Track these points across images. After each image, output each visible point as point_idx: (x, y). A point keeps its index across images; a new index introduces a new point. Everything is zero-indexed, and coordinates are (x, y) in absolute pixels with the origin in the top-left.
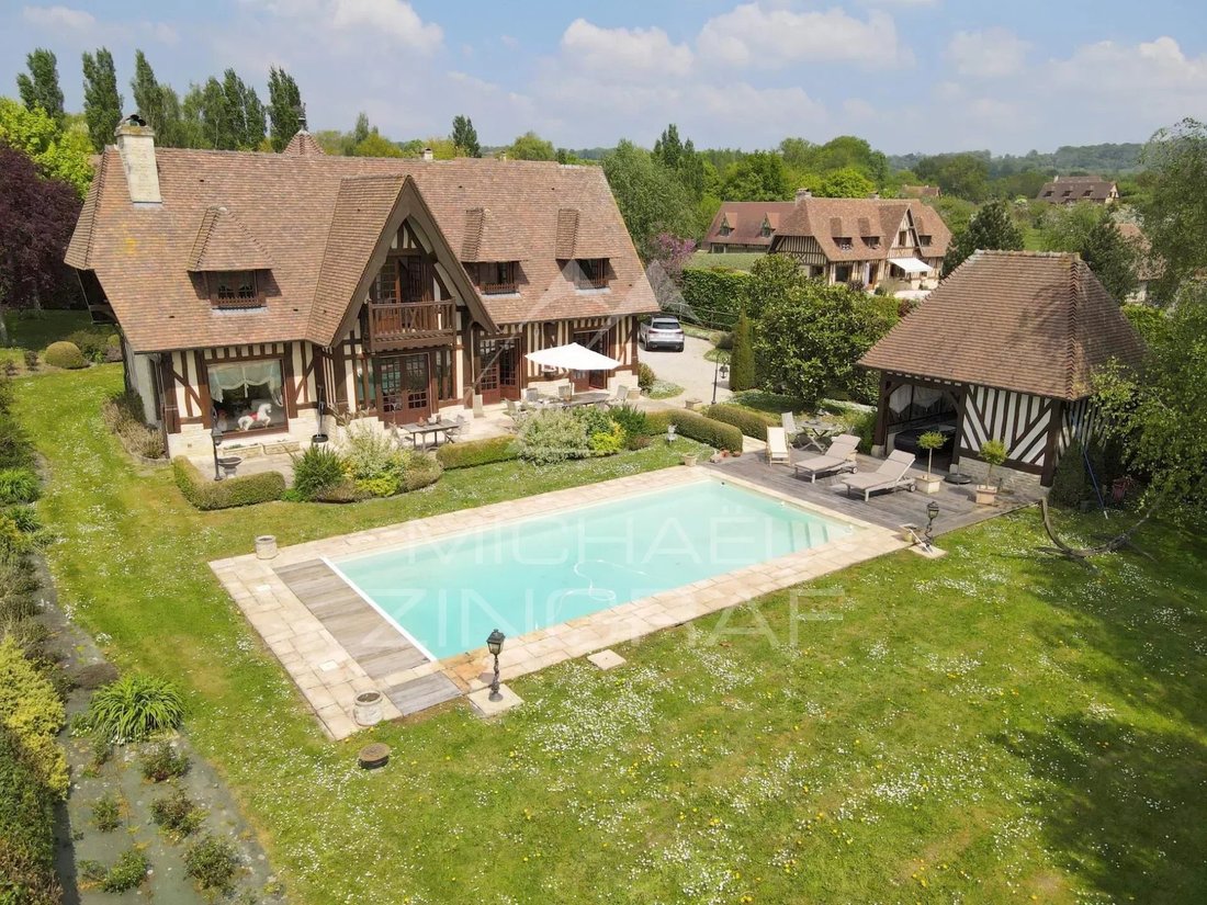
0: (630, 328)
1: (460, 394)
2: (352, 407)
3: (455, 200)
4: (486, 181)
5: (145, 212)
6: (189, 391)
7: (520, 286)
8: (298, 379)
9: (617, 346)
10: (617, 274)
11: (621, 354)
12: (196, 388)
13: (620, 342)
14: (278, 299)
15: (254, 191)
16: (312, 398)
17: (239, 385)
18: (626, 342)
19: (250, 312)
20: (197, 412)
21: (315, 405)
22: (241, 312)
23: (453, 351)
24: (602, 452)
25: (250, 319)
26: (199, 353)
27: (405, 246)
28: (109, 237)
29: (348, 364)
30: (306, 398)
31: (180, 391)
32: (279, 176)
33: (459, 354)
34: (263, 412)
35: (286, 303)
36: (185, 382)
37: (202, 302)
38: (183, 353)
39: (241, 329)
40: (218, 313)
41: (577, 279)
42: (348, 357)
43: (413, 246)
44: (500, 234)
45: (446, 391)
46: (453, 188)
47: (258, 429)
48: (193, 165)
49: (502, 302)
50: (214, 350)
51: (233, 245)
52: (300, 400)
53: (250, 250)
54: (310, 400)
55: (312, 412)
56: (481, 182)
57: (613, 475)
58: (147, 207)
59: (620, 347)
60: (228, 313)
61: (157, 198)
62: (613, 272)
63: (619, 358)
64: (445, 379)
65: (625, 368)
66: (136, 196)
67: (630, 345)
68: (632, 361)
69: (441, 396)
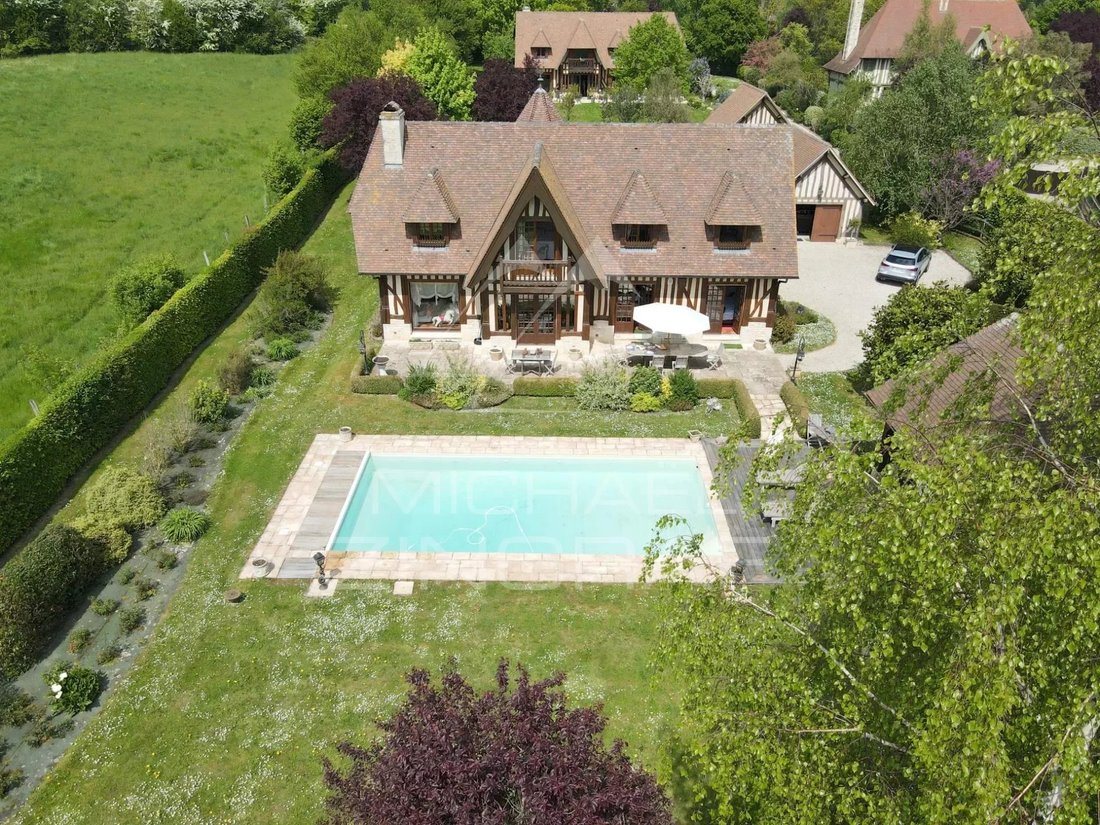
0: (768, 288)
1: (580, 328)
2: (493, 328)
3: (628, 160)
4: (663, 142)
5: (389, 172)
6: (396, 299)
7: (659, 243)
8: (468, 298)
9: (753, 301)
10: (764, 237)
12: (401, 297)
13: (757, 298)
14: (458, 241)
15: (466, 155)
16: (478, 312)
17: (432, 296)
18: (763, 298)
19: (437, 250)
20: (401, 312)
21: (479, 317)
22: (431, 250)
23: (575, 295)
24: (637, 409)
25: (435, 256)
26: (404, 277)
27: (541, 215)
28: (365, 191)
29: (491, 297)
30: (473, 312)
31: (391, 297)
32: (488, 142)
33: (581, 299)
34: (449, 315)
35: (463, 245)
36: (394, 292)
37: (408, 241)
38: (394, 276)
39: (427, 262)
40: (416, 249)
41: (717, 240)
42: (491, 292)
43: (547, 215)
44: (644, 199)
45: (568, 324)
46: (629, 150)
47: (444, 326)
48: (430, 134)
49: (637, 256)
50: (413, 276)
51: (429, 203)
52: (469, 313)
54: (476, 314)
55: (477, 322)
56: (658, 143)
57: (621, 434)
58: (392, 167)
59: (756, 301)
60: (423, 250)
61: (400, 161)
62: (761, 234)
63: (754, 312)
64: (568, 316)
65: (759, 320)
66: (387, 160)
67: (766, 302)
68: (768, 315)
69: (563, 325)
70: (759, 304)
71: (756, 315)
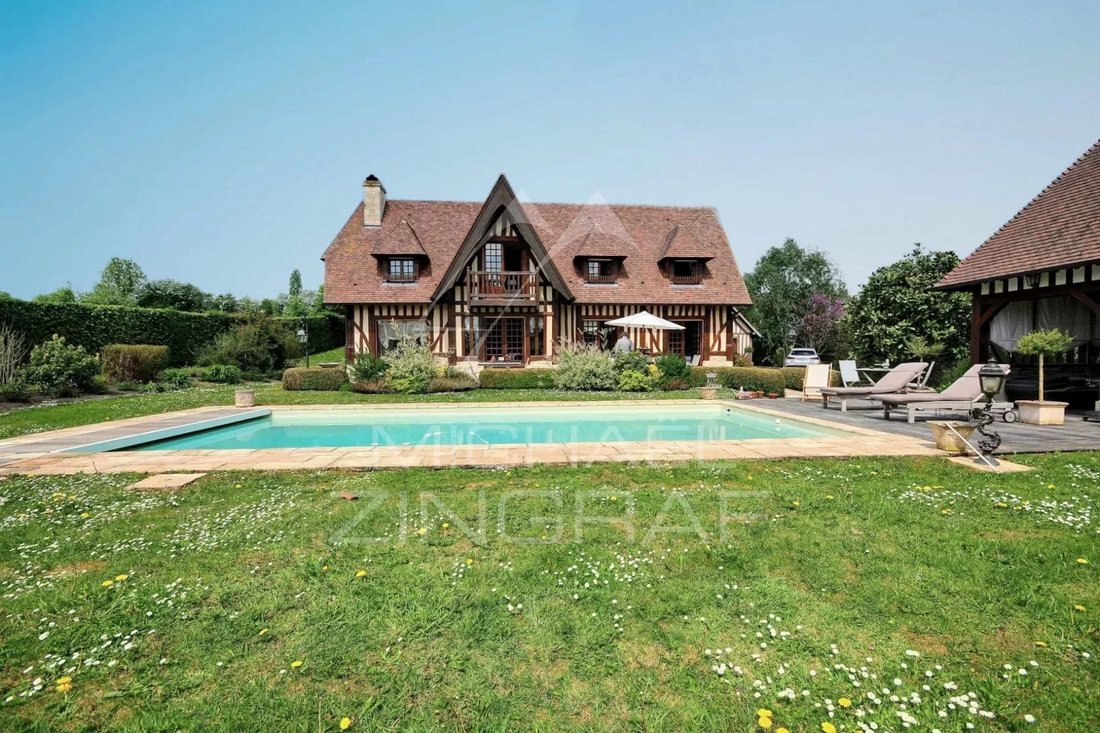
0: (724, 321)
1: (549, 352)
2: (459, 353)
4: (612, 215)
5: (368, 230)
6: (363, 336)
7: (620, 278)
9: (711, 334)
10: (712, 274)
11: (715, 341)
12: (367, 335)
13: (714, 332)
16: (446, 349)
18: (720, 332)
19: (408, 285)
22: (399, 285)
23: (544, 317)
24: (627, 387)
25: (404, 289)
26: (371, 307)
27: (508, 234)
28: (342, 243)
29: (458, 319)
30: (441, 349)
31: (357, 335)
33: (550, 320)
36: (361, 329)
37: (377, 278)
38: (361, 307)
40: (387, 284)
41: (672, 276)
42: (458, 314)
43: (514, 234)
44: (604, 239)
45: (537, 348)
49: (601, 289)
50: (380, 309)
51: (400, 240)
53: (411, 243)
55: (444, 359)
58: (371, 228)
59: (714, 335)
60: (392, 284)
61: (379, 223)
63: (713, 345)
64: (537, 339)
65: (719, 353)
66: (366, 222)
67: (724, 335)
68: (728, 348)
69: (533, 352)
70: (717, 338)
71: (716, 349)
